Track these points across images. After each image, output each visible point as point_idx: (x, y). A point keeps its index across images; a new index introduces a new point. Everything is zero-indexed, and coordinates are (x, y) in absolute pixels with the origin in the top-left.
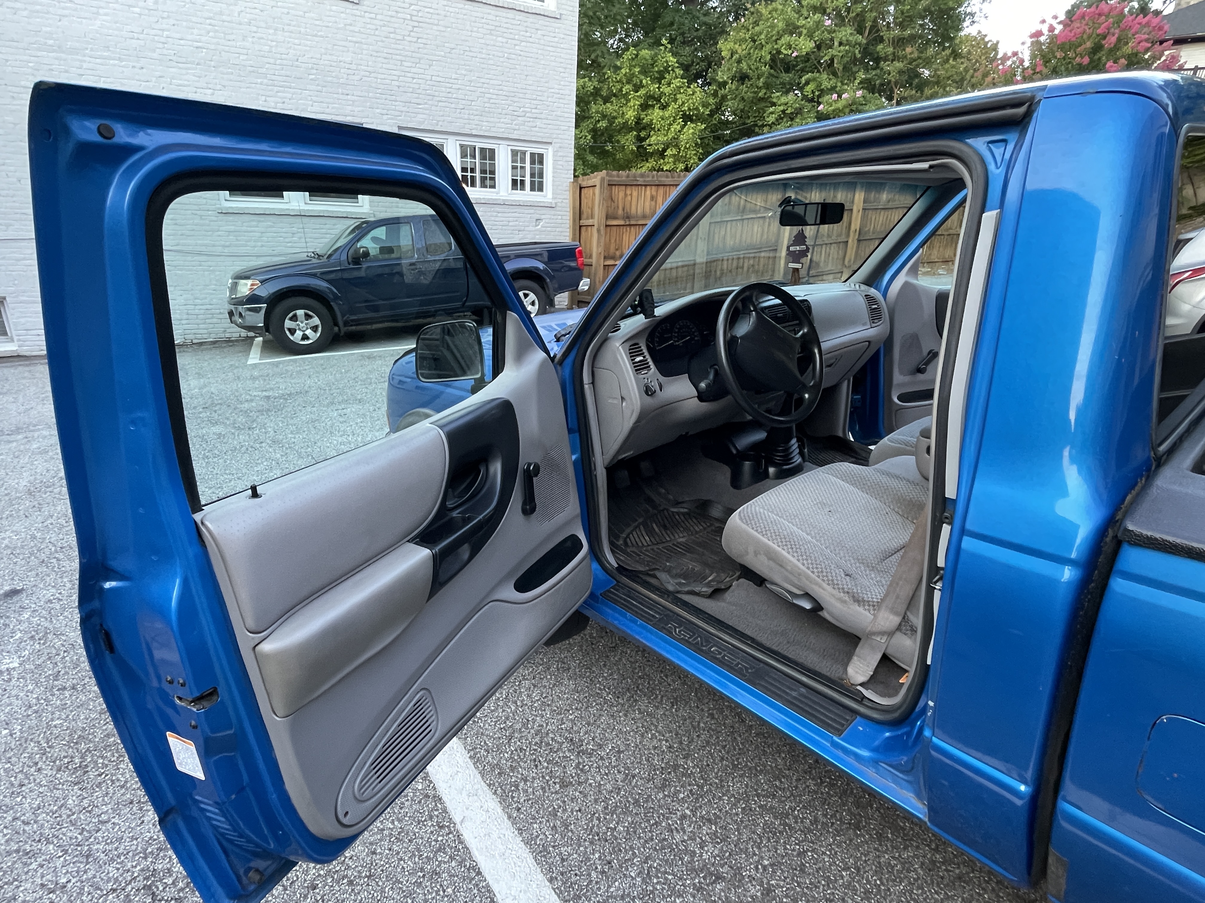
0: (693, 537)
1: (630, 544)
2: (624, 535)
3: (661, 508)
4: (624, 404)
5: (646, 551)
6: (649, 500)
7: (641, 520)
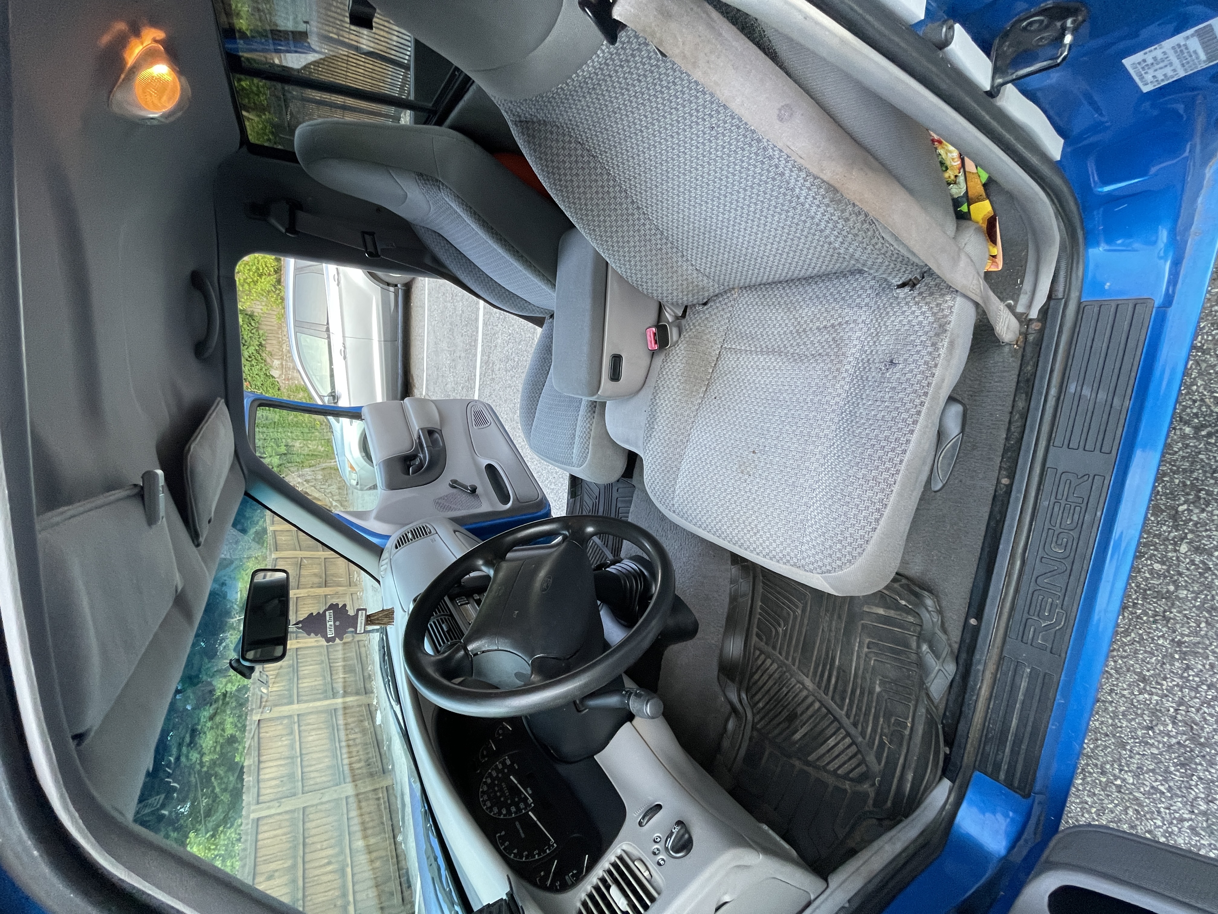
0: (795, 668)
1: (863, 768)
2: (847, 785)
3: (755, 733)
4: (726, 898)
5: (863, 734)
6: (752, 758)
7: (797, 763)
